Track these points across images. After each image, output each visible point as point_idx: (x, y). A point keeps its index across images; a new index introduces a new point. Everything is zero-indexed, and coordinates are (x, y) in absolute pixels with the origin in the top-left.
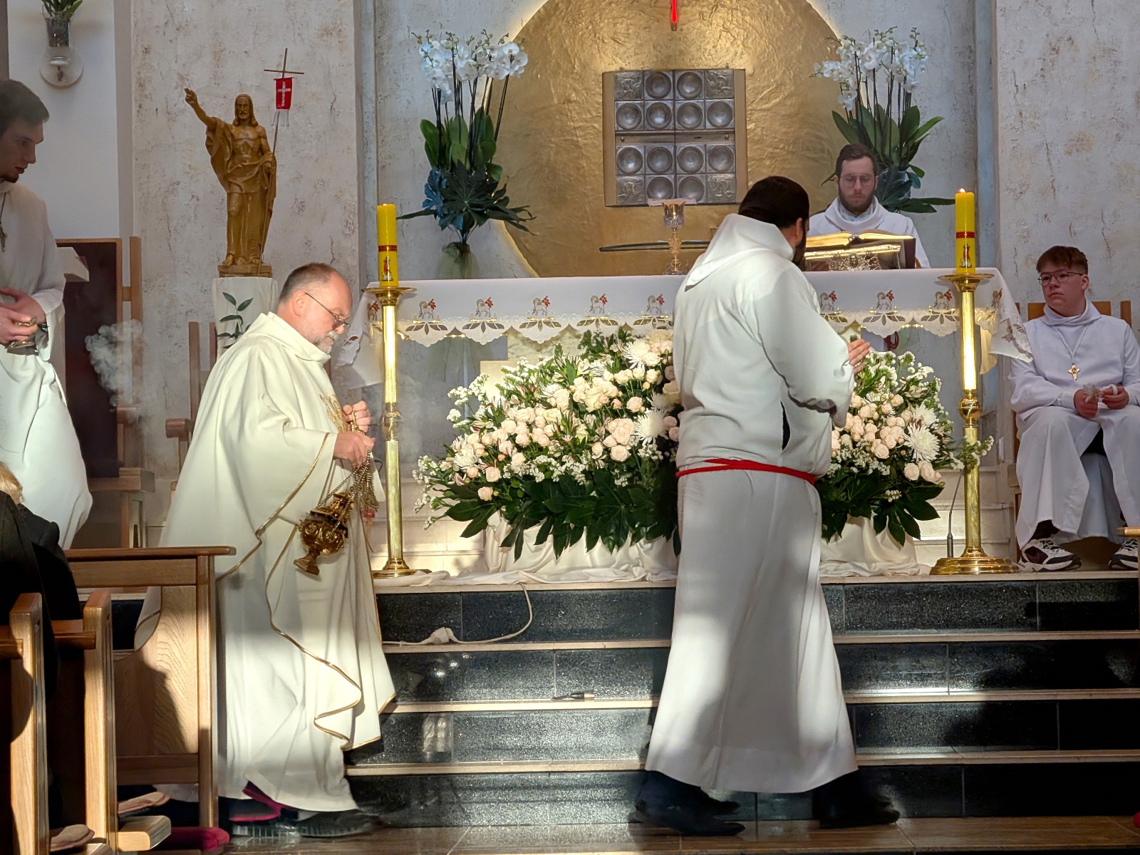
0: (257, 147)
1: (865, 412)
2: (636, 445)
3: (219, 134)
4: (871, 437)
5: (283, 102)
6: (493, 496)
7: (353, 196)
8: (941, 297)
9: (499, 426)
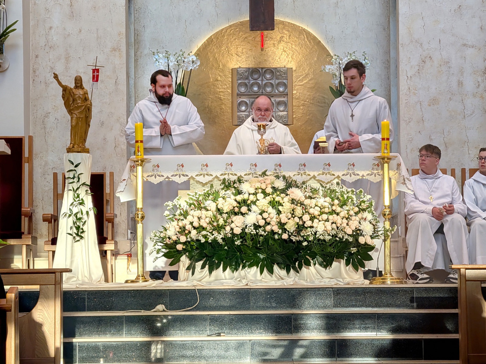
0: (84, 98)
1: (342, 214)
2: (244, 227)
3: (67, 92)
4: (345, 225)
5: (95, 79)
6: (183, 248)
7: (124, 120)
8: (375, 166)
9: (186, 218)
